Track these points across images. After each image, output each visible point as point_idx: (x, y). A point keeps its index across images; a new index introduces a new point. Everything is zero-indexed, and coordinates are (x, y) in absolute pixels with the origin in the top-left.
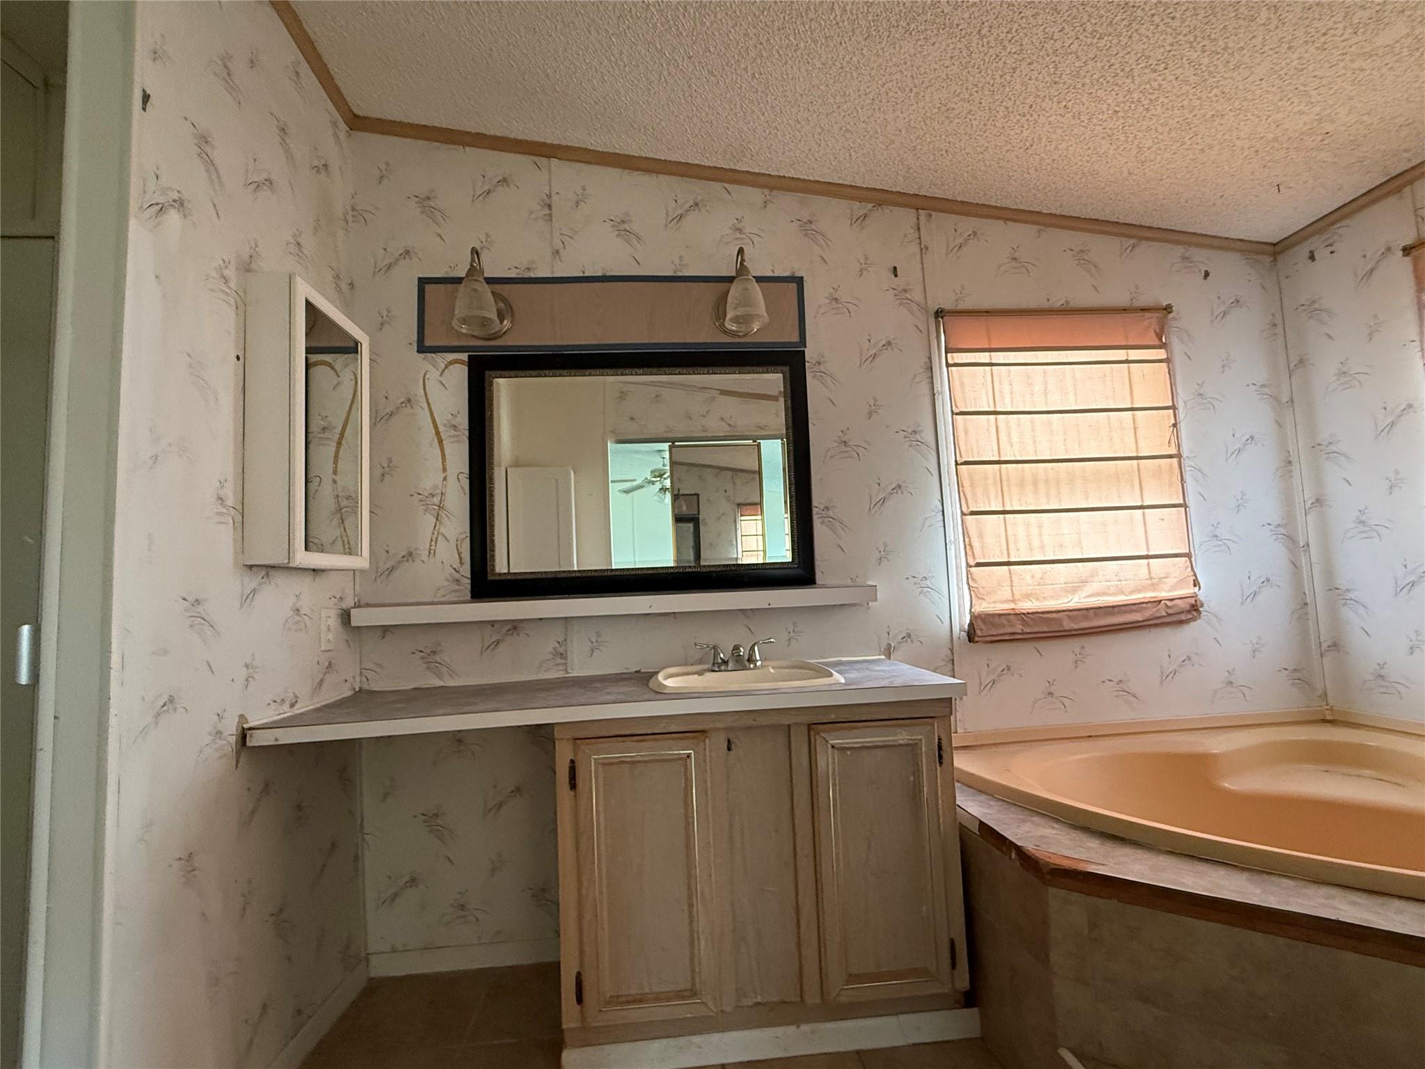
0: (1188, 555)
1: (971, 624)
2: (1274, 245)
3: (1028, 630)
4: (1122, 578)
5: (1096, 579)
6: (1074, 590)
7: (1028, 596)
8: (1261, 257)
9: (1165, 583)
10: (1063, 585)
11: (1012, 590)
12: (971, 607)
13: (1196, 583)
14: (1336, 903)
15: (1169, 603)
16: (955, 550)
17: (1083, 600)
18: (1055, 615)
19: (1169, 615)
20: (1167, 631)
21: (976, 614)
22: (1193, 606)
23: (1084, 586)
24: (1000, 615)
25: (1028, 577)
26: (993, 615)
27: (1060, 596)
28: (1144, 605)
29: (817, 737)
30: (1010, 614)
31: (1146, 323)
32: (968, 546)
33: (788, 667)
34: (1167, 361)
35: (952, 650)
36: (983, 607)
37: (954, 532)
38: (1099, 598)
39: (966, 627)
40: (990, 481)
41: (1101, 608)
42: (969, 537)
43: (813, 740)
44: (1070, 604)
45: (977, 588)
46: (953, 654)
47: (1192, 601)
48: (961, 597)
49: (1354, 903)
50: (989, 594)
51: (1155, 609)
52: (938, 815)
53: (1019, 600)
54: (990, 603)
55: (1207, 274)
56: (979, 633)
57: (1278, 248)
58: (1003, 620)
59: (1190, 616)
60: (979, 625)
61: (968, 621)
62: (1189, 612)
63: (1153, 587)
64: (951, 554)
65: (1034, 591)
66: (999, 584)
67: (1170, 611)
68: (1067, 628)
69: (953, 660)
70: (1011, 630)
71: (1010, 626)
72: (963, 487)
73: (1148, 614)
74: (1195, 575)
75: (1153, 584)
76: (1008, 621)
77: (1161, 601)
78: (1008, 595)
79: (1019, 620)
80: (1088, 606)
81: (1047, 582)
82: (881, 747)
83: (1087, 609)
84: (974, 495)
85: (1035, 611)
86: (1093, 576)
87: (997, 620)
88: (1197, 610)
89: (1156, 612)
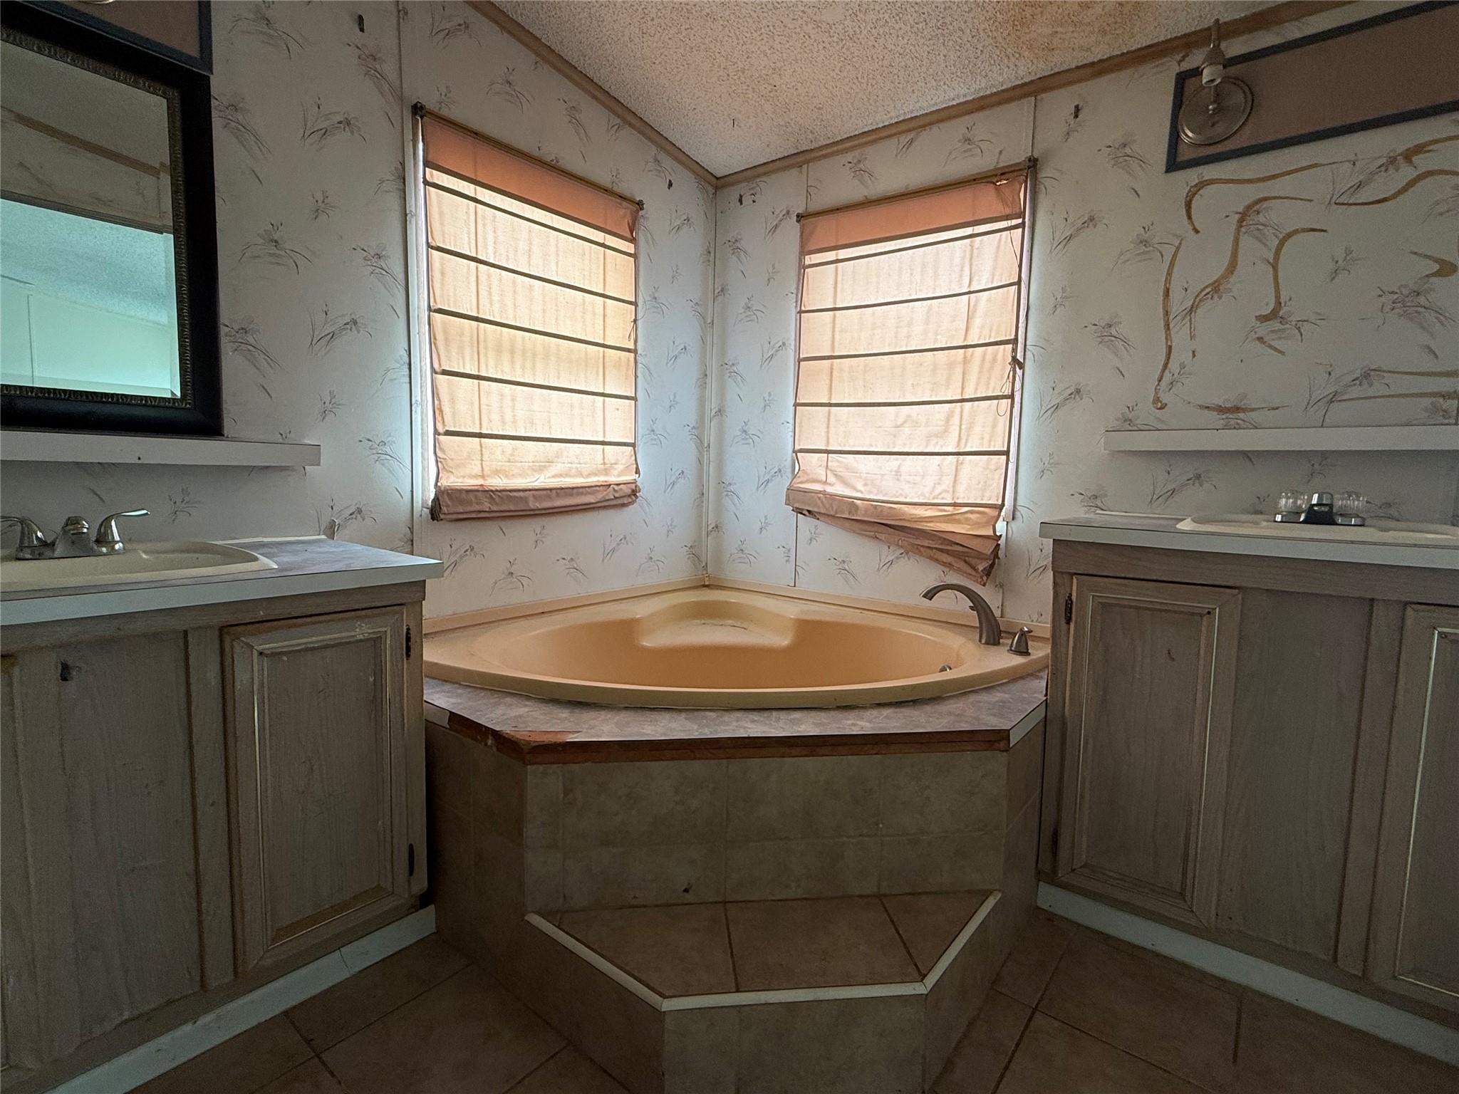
0: (633, 445)
1: (436, 500)
2: (718, 179)
3: (495, 508)
4: (582, 461)
5: (560, 460)
6: (541, 469)
7: (497, 472)
8: (706, 186)
9: (615, 469)
10: (531, 464)
11: (482, 464)
12: (437, 481)
13: (637, 472)
14: (743, 723)
15: (616, 488)
16: (422, 413)
17: (548, 480)
18: (521, 494)
19: (616, 498)
20: (611, 512)
21: (442, 489)
22: (633, 491)
23: (550, 466)
24: (468, 491)
25: (498, 452)
26: (460, 491)
27: (528, 474)
28: (597, 488)
29: (235, 644)
30: (478, 491)
31: (622, 212)
32: (438, 411)
33: (173, 552)
34: (634, 256)
35: (411, 529)
36: (449, 481)
37: (422, 392)
38: (562, 479)
39: (430, 503)
40: (466, 339)
41: (563, 489)
42: (439, 400)
43: (227, 648)
44: (536, 484)
45: (445, 459)
46: (412, 533)
47: (633, 486)
48: (425, 469)
49: (753, 721)
50: (457, 466)
51: (605, 493)
52: (403, 715)
53: (488, 476)
54: (458, 478)
55: (670, 185)
56: (444, 509)
57: (720, 183)
58: (471, 496)
59: (630, 500)
60: (445, 500)
61: (432, 496)
62: (629, 496)
63: (606, 472)
64: (417, 417)
65: (503, 468)
66: (469, 457)
67: (617, 495)
68: (532, 507)
69: (412, 541)
70: (477, 508)
71: (477, 504)
72: (435, 339)
73: (600, 496)
74: (637, 464)
75: (606, 469)
76: (476, 497)
77: (610, 485)
78: (477, 470)
79: (486, 497)
80: (551, 486)
81: (517, 459)
82: (332, 646)
83: (551, 490)
84: (448, 351)
85: (502, 488)
86: (557, 457)
87: (464, 495)
88: (635, 495)
89: (607, 494)
